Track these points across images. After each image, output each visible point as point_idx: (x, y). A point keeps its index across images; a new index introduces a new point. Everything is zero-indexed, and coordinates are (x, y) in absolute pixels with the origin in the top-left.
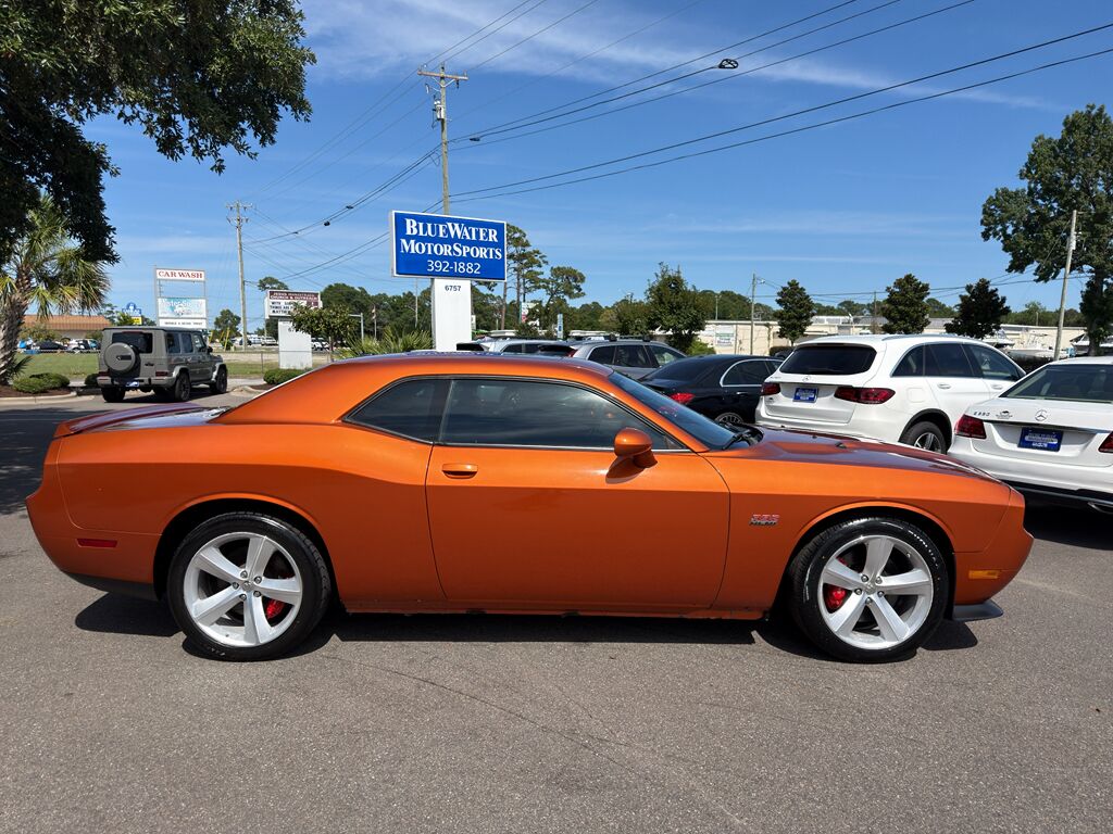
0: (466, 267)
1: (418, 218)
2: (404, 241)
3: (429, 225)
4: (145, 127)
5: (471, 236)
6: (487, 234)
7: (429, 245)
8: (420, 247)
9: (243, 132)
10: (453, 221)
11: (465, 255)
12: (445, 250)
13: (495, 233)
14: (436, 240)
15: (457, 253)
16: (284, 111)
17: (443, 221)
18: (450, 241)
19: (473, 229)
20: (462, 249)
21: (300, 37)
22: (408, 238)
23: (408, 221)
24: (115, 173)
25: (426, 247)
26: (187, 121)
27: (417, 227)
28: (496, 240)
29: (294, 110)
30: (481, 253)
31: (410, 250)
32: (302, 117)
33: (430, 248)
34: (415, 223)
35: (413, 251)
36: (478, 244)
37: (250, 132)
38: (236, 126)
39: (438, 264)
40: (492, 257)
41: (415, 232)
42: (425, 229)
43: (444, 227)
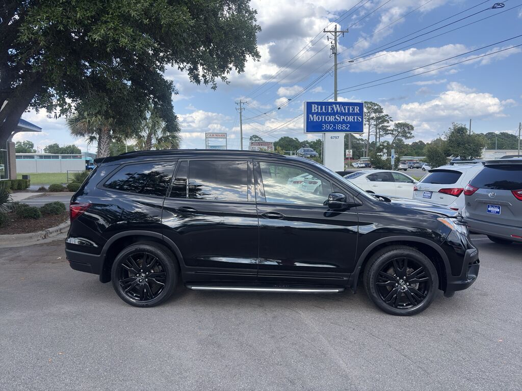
0: (342, 127)
1: (318, 104)
2: (311, 116)
3: (324, 107)
4: (188, 72)
5: (345, 111)
6: (354, 109)
7: (323, 117)
8: (319, 118)
9: (231, 69)
10: (336, 103)
11: (341, 121)
12: (332, 119)
13: (358, 108)
14: (327, 114)
15: (338, 120)
16: (248, 57)
17: (331, 104)
18: (334, 114)
19: (347, 107)
20: (340, 117)
21: (254, 22)
22: (313, 114)
23: (313, 105)
24: (177, 93)
25: (322, 118)
26: (202, 67)
27: (318, 108)
28: (358, 112)
29: (253, 56)
30: (350, 119)
31: (313, 119)
32: (257, 59)
34: (316, 106)
35: (315, 120)
36: (349, 114)
38: (227, 67)
39: (328, 126)
40: (356, 121)
41: (316, 111)
42: (322, 109)
43: (331, 107)
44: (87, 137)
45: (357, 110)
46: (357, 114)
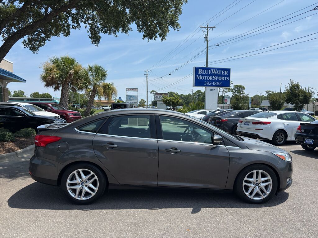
0: (217, 83)
1: (203, 68)
2: (198, 76)
3: (206, 70)
5: (219, 73)
6: (224, 72)
7: (205, 77)
8: (203, 77)
10: (213, 69)
11: (217, 79)
12: (210, 78)
13: (227, 72)
14: (208, 75)
15: (214, 79)
17: (210, 69)
18: (212, 75)
19: (220, 71)
20: (216, 78)
22: (199, 75)
23: (199, 69)
27: (202, 71)
28: (227, 74)
29: (174, 27)
30: (222, 78)
32: (177, 29)
33: (205, 78)
34: (201, 70)
35: (200, 79)
36: (221, 76)
37: (158, 36)
38: (155, 35)
39: (208, 83)
40: (225, 80)
41: (201, 73)
42: (204, 72)
43: (210, 71)
44: (54, 86)
45: (226, 73)
46: (226, 76)
